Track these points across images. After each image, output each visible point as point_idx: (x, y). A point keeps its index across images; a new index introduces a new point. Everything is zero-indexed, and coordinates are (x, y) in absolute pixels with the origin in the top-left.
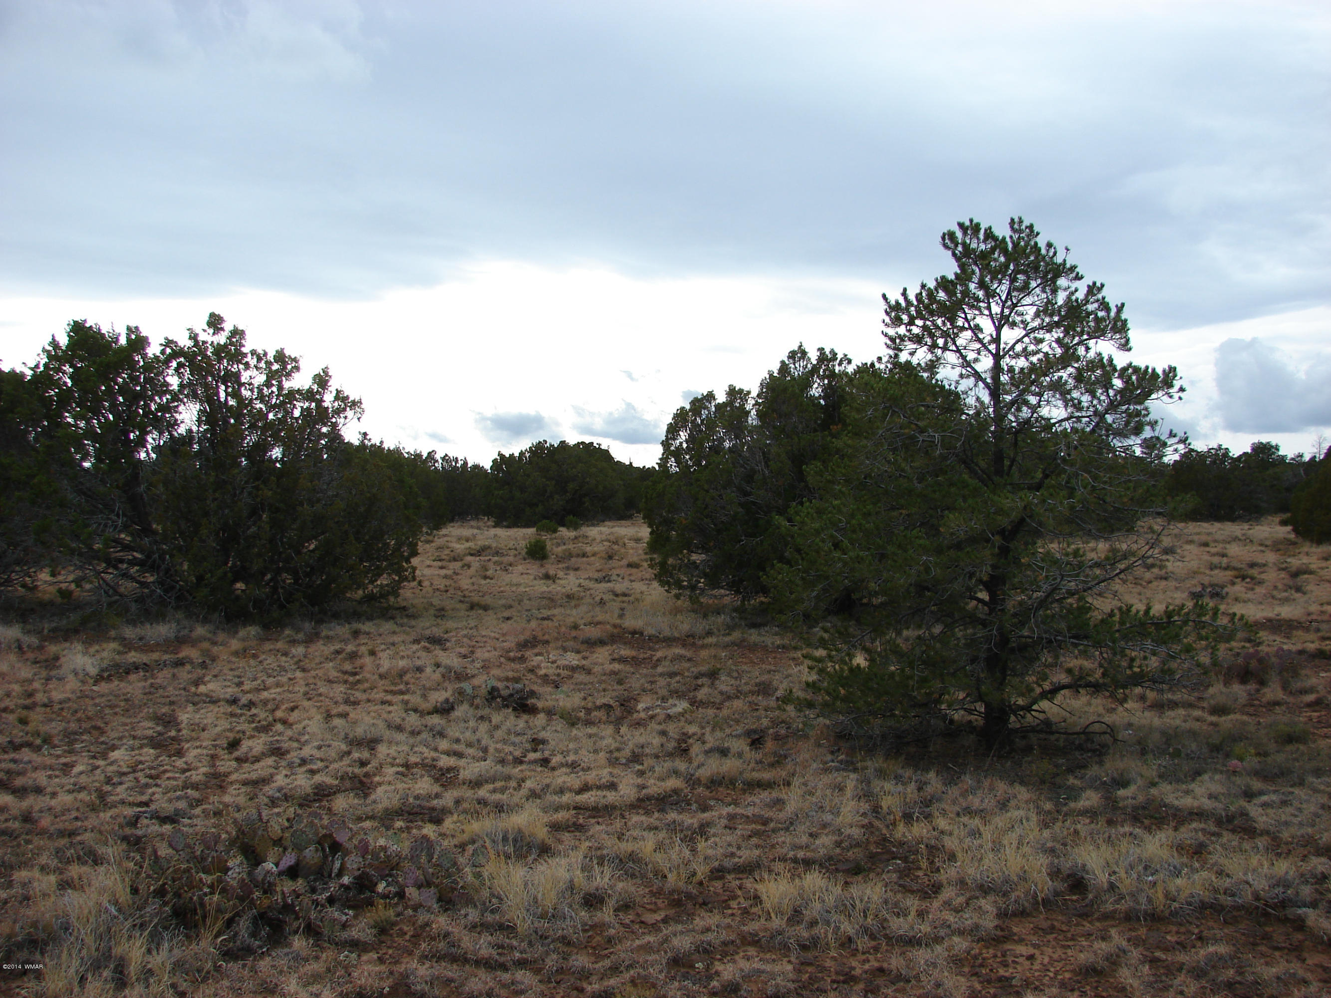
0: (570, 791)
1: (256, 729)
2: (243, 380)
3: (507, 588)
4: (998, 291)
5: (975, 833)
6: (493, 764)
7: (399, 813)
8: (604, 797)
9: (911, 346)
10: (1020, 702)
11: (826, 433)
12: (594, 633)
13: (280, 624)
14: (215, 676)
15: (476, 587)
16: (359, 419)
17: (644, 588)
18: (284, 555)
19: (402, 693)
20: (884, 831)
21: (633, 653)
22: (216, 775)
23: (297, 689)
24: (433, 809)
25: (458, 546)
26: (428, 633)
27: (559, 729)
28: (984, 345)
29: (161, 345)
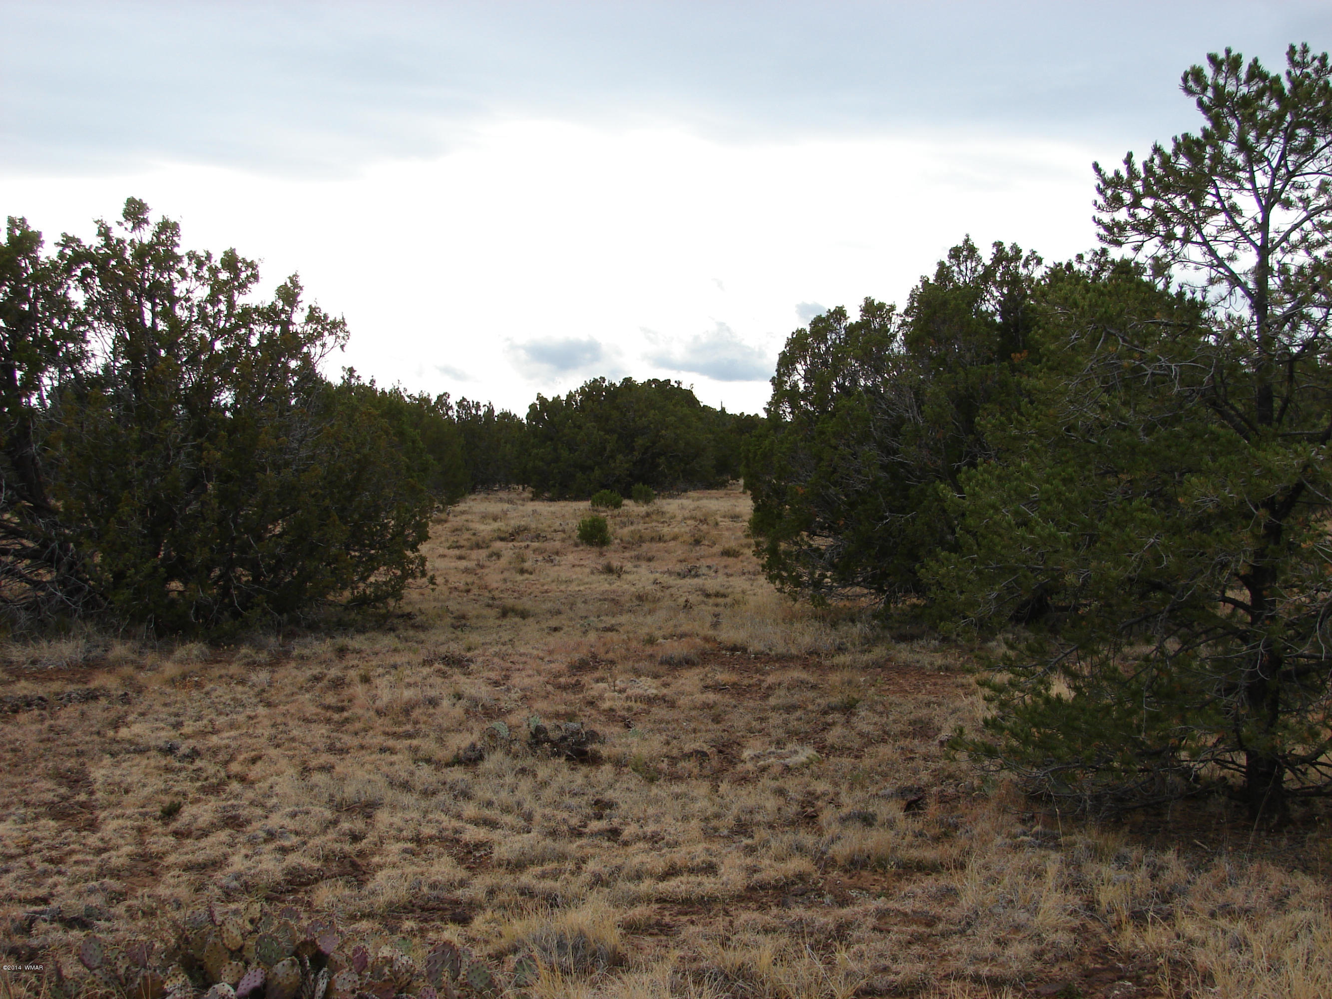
0: (651, 875)
1: (203, 790)
2: (177, 293)
3: (554, 586)
4: (1266, 154)
5: (1240, 944)
6: (540, 837)
7: (408, 908)
8: (699, 884)
9: (1136, 237)
10: (1299, 750)
11: (1006, 364)
12: (676, 648)
13: (233, 640)
14: (143, 714)
15: (509, 585)
16: (342, 347)
17: (746, 585)
18: (237, 542)
19: (409, 736)
20: (1104, 937)
21: (733, 677)
22: (145, 857)
23: (259, 731)
24: (457, 903)
25: (481, 527)
26: (442, 650)
27: (632, 787)
28: (1244, 234)
29: (58, 244)
